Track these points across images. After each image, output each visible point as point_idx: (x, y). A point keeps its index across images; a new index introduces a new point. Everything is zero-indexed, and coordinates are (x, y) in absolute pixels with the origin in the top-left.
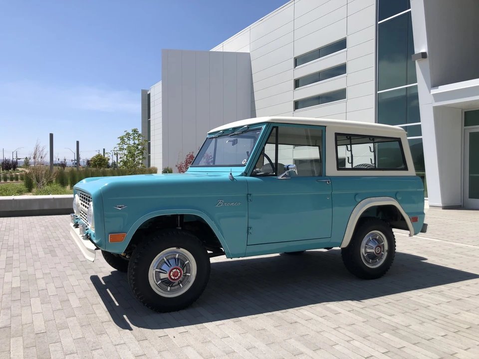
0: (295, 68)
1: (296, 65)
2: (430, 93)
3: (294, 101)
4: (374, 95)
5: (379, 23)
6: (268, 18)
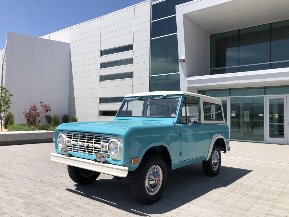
0: (101, 56)
1: (101, 55)
2: (186, 79)
3: (100, 76)
4: (149, 77)
5: (152, 39)
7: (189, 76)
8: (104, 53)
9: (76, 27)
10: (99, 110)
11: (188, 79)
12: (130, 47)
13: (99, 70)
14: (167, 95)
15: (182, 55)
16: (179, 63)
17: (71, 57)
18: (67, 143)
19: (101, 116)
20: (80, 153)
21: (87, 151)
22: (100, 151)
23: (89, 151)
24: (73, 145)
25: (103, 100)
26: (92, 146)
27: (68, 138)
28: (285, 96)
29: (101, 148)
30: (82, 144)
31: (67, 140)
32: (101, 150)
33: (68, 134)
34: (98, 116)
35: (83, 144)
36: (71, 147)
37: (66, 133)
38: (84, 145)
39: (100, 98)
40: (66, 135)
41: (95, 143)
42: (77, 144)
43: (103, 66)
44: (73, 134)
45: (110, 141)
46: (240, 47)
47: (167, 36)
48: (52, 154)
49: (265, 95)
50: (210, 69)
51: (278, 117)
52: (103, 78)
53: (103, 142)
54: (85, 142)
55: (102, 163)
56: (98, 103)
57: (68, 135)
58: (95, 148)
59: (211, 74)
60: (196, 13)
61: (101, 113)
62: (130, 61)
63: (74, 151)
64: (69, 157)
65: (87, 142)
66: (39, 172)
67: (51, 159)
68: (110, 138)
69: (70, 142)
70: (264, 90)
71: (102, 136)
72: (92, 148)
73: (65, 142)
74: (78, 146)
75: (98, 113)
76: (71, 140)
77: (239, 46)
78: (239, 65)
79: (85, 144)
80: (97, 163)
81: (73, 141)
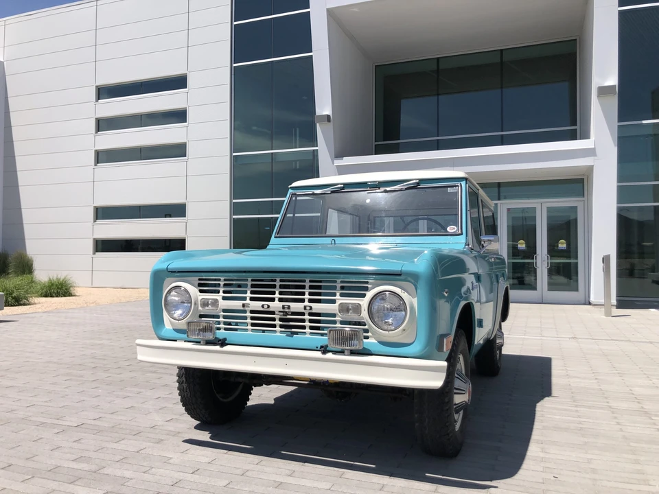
0: (97, 101)
1: (99, 98)
2: (333, 164)
3: (96, 151)
4: (229, 157)
5: (235, 65)
6: (44, 14)
7: (339, 155)
8: (106, 92)
9: (20, 19)
10: (94, 239)
11: (338, 162)
12: (178, 82)
13: (93, 135)
14: (422, 181)
15: (324, 106)
16: (318, 124)
17: (6, 98)
18: (200, 308)
19: (99, 254)
20: (250, 333)
21: (281, 326)
22: (335, 322)
23: (291, 323)
24: (224, 311)
25: (103, 213)
26: (303, 311)
27: (201, 291)
28: (537, 202)
29: (337, 312)
30: (263, 306)
31: (200, 298)
32: (337, 318)
33: (200, 280)
34: (92, 252)
35: (266, 307)
36: (218, 317)
37: (196, 280)
38: (271, 309)
39: (95, 207)
40: (193, 285)
41: (311, 301)
42: (242, 308)
43: (103, 124)
44: (222, 279)
45: (370, 294)
46: (440, 97)
47: (273, 61)
48: (139, 341)
49: (499, 200)
50: (374, 143)
51: (524, 246)
52: (103, 157)
53: (342, 295)
54: (273, 300)
55: (348, 355)
56: (92, 221)
57: (200, 285)
58: (310, 314)
59: (376, 153)
60: (355, 10)
61: (100, 246)
62: (179, 116)
63: (226, 329)
64: (217, 348)
65: (281, 300)
66: (46, 402)
67: (140, 357)
68: (367, 283)
69: (215, 302)
70: (496, 189)
71: (339, 281)
72: (303, 314)
73: (195, 304)
74: (245, 312)
75: (90, 246)
76: (219, 297)
77: (438, 95)
78: (438, 136)
79: (276, 305)
80: (330, 355)
81: (224, 298)
